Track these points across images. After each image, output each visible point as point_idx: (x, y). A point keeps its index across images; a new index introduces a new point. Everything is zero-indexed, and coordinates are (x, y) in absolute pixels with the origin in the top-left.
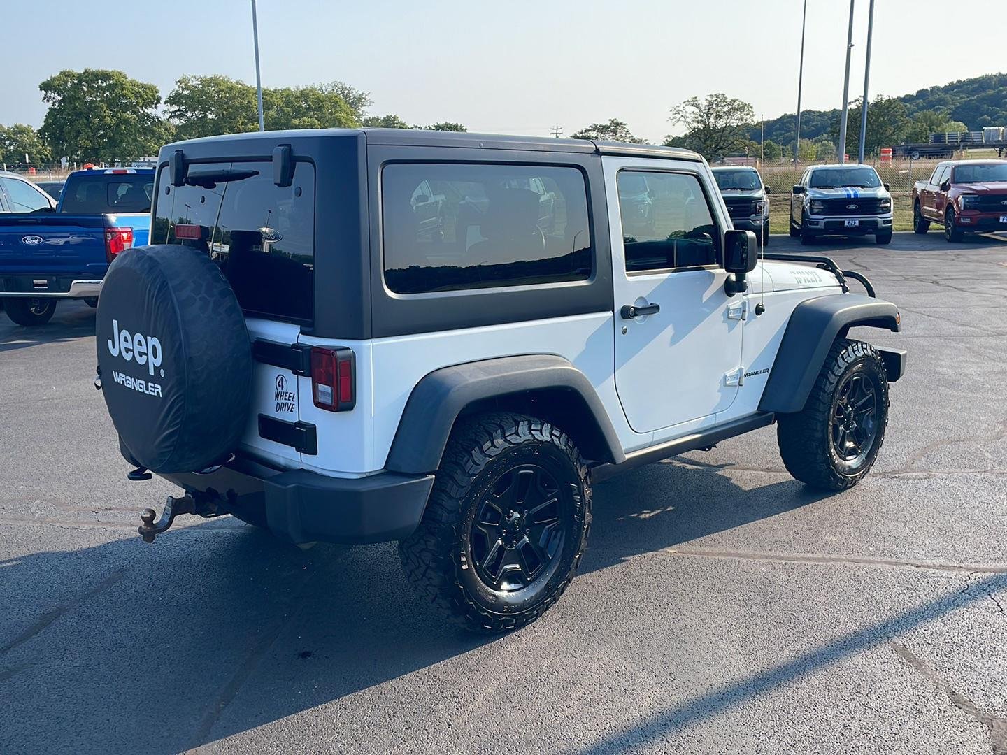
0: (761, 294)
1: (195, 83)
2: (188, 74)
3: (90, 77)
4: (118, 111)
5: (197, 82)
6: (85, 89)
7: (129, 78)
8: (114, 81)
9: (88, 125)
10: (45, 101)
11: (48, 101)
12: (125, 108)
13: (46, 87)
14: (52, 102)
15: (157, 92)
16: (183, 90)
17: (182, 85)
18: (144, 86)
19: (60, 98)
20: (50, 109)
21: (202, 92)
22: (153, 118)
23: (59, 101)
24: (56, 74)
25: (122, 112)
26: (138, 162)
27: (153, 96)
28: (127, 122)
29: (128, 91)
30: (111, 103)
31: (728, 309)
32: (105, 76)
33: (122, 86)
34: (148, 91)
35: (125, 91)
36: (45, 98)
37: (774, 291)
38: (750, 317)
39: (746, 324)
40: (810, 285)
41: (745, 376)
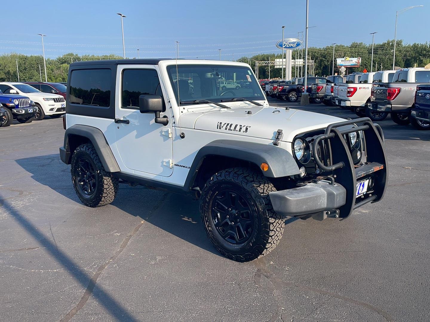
0: (182, 128)
31: (162, 130)
37: (194, 129)
38: (176, 138)
39: (174, 141)
40: (230, 132)
41: (175, 165)
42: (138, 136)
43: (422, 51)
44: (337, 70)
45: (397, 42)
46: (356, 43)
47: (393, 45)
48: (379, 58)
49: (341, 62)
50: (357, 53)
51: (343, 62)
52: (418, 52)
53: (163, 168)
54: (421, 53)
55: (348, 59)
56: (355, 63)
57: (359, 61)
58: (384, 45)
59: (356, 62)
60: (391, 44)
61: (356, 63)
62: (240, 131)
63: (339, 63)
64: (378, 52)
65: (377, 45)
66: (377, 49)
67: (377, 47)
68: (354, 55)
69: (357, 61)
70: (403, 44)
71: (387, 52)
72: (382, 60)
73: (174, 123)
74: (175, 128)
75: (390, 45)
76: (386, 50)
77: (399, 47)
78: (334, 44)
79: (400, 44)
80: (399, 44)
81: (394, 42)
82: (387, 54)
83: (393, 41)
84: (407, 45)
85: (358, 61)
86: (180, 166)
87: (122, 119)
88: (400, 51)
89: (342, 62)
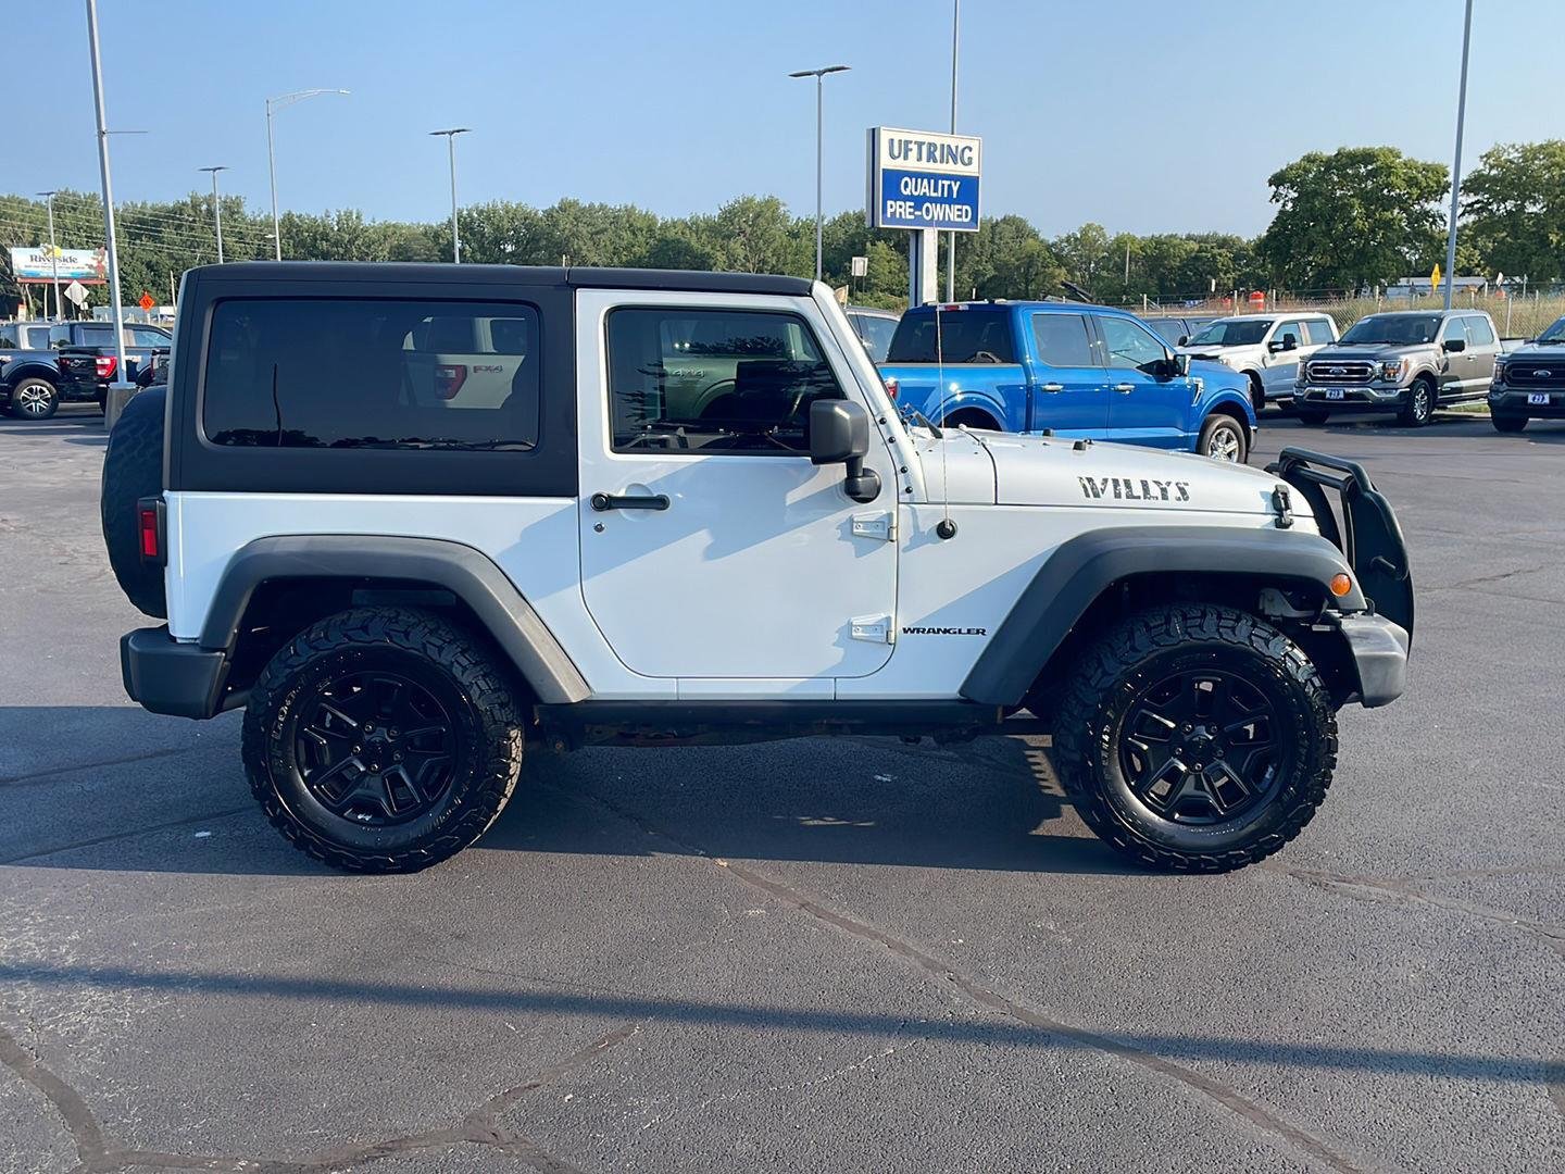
0: (943, 506)
1: (1514, 155)
2: (1504, 142)
3: (1346, 161)
4: (1376, 209)
5: (1516, 155)
6: (1336, 179)
7: (1405, 157)
8: (1379, 163)
9: (1327, 234)
10: (1274, 200)
11: (1277, 201)
12: (1388, 204)
13: (1277, 180)
14: (1282, 201)
15: (1445, 176)
16: (1492, 167)
17: (1491, 161)
18: (1426, 168)
19: (1296, 195)
20: (1281, 212)
21: (1522, 170)
22: (1433, 216)
23: (1292, 200)
24: (1296, 159)
25: (1384, 210)
26: (1397, 286)
27: (1438, 182)
28: (1388, 225)
29: (1398, 176)
30: (1367, 198)
31: (851, 520)
32: (1367, 157)
33: (1389, 170)
34: (1430, 175)
35: (1393, 178)
36: (1274, 197)
37: (996, 504)
38: (918, 540)
39: (906, 549)
40: (1132, 502)
41: (905, 631)
42: (711, 553)
43: (316, 240)
44: (12, 292)
45: (225, 202)
46: (74, 195)
47: (211, 213)
48: (171, 256)
49: (29, 263)
50: (85, 231)
51: (38, 264)
52: (301, 244)
53: (846, 651)
54: (314, 246)
55: (59, 252)
56: (87, 270)
57: (103, 263)
58: (179, 210)
59: (91, 267)
60: (204, 207)
61: (93, 272)
62: (1165, 497)
63: (23, 268)
64: (160, 232)
65: (152, 208)
66: (159, 224)
67: (156, 216)
68: (74, 237)
69: (95, 264)
70: (249, 211)
71: (193, 236)
72: (181, 262)
73: (908, 491)
74: (913, 508)
75: (201, 211)
76: (192, 229)
77: (235, 220)
78: (48, 194)
79: (238, 213)
80: (232, 209)
81: (215, 201)
82: (196, 245)
83: (209, 200)
84: (262, 216)
85: (99, 262)
86: (929, 632)
87: (621, 494)
88: (241, 237)
89: (34, 263)
